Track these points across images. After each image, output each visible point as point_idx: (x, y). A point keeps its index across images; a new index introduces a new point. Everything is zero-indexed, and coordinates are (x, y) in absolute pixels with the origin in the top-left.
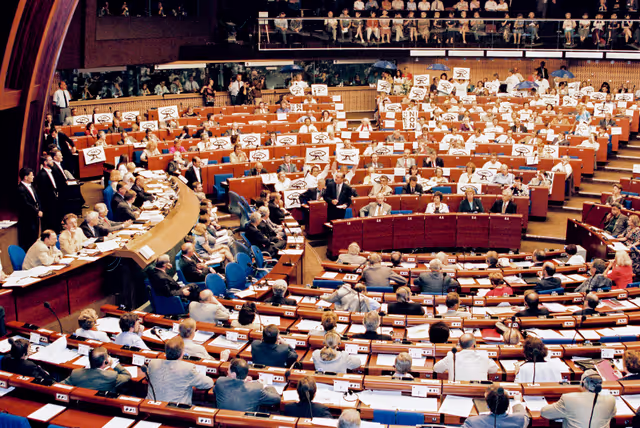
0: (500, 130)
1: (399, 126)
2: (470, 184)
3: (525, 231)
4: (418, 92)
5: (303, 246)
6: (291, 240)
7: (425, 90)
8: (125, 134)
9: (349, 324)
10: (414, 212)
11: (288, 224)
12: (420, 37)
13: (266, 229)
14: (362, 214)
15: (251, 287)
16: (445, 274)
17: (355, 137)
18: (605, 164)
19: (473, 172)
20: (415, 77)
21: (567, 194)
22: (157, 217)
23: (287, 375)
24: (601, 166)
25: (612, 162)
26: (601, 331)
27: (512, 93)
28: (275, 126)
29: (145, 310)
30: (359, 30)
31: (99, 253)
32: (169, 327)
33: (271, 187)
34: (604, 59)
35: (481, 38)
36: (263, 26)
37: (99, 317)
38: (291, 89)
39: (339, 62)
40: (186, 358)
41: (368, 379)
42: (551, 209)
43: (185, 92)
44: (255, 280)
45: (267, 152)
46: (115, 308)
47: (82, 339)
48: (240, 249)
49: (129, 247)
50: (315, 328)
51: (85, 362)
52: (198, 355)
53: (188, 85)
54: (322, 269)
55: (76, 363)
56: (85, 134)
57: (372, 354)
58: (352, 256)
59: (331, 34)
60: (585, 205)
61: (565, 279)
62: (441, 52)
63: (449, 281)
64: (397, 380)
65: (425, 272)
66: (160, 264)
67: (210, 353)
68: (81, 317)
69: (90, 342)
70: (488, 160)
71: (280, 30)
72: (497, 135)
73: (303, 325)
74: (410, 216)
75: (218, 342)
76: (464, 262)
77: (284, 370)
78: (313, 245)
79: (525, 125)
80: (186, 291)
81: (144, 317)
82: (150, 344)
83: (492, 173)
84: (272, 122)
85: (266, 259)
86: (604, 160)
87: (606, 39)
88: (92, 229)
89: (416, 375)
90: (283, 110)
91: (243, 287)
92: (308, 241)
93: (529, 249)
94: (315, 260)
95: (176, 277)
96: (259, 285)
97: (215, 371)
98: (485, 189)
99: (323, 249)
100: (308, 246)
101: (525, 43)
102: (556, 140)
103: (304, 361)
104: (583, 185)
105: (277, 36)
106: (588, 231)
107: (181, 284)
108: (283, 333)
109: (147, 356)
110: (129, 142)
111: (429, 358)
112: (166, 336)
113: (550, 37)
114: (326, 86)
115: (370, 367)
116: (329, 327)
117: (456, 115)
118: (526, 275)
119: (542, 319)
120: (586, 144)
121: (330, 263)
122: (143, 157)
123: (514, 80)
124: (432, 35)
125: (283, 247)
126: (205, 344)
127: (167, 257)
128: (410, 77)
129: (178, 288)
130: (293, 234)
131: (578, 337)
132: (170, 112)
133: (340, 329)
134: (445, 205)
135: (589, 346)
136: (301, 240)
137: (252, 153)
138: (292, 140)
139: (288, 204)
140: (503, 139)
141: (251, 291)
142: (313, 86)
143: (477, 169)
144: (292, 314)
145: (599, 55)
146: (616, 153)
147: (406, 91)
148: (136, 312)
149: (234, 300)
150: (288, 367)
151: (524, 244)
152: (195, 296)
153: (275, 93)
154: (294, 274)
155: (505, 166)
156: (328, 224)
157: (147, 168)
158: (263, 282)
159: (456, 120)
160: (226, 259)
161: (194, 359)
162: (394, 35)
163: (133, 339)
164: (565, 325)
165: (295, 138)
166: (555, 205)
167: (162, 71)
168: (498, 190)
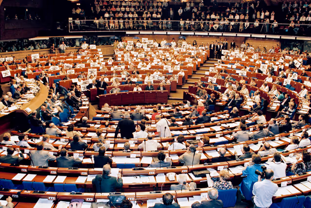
0: (159, 60)
1: (123, 60)
2: (149, 80)
3: (169, 96)
4: (129, 47)
5: (88, 105)
6: (84, 103)
7: (132, 46)
8: (18, 65)
9: (107, 133)
11: (83, 97)
12: (129, 27)
13: (74, 99)
14: (110, 93)
15: (69, 121)
16: (141, 113)
17: (107, 64)
18: (195, 72)
19: (150, 75)
20: (128, 42)
21: (183, 82)
22: (32, 96)
23: (84, 153)
24: (194, 72)
25: (198, 71)
26: (196, 130)
27: (163, 47)
28: (76, 60)
29: (29, 132)
30: (107, 24)
31: (9, 111)
32: (38, 138)
33: (76, 84)
34: (194, 35)
35: (152, 27)
36: (71, 23)
37: (12, 136)
38: (82, 47)
39: (100, 36)
40: (45, 149)
41: (114, 153)
42: (178, 88)
43: (41, 48)
44: (71, 119)
45: (74, 70)
46: (16, 132)
47: (4, 145)
48: (65, 107)
49: (21, 109)
50: (94, 135)
51: (6, 153)
52: (50, 148)
53: (42, 46)
54: (96, 113)
55: (2, 154)
56: (2, 66)
57: (115, 143)
58: (106, 108)
59: (96, 26)
60: (189, 87)
61: (183, 113)
62: (137, 33)
63: (142, 116)
64: (125, 152)
65: (134, 112)
66: (34, 114)
67: (54, 147)
68: (4, 136)
69: (7, 145)
70: (155, 71)
71: (77, 24)
72: (158, 62)
73: (89, 134)
74: (128, 92)
75: (57, 142)
76: (148, 108)
77: (83, 151)
78: (92, 104)
79: (168, 58)
80: (44, 124)
81: (28, 135)
82: (31, 145)
83: (156, 76)
84: (75, 59)
85: (75, 111)
86: (196, 70)
87: (195, 28)
88: (6, 102)
89: (132, 150)
90: (79, 54)
91: (66, 121)
92: (90, 103)
93: (170, 103)
94: (93, 110)
95: (40, 119)
96: (73, 120)
97: (56, 153)
98: (154, 81)
99: (96, 106)
100: (90, 105)
101: (167, 29)
102: (179, 63)
103: (91, 148)
104: (188, 80)
105: (76, 27)
106: (190, 96)
107: (42, 121)
108: (82, 137)
109: (30, 149)
110: (20, 68)
111: (136, 144)
112: (37, 141)
113: (176, 27)
114: (95, 45)
115: (115, 148)
116: (99, 134)
117: (144, 55)
118: (169, 112)
119: (176, 127)
120: (189, 65)
121: (99, 111)
122: (26, 74)
123: (164, 43)
124: (134, 26)
125: (81, 105)
126: (52, 143)
127: (36, 111)
128: (126, 42)
129: (41, 123)
130: (85, 100)
131: (188, 133)
132: (35, 56)
133: (103, 135)
134: (140, 88)
135: (192, 136)
136: (88, 103)
137: (68, 71)
138: (83, 66)
139: (82, 90)
140: (160, 64)
141: (69, 123)
142: (90, 45)
143: (151, 75)
144: (85, 131)
145: (193, 33)
146: (199, 68)
147: (125, 47)
148: (25, 133)
149: (63, 127)
150: (84, 150)
151: (169, 101)
152: (48, 126)
153: (76, 48)
155: (161, 73)
156: (98, 97)
157: (27, 78)
158: (74, 119)
159: (143, 57)
160: (59, 111)
161: (49, 149)
162: (120, 26)
163: (24, 143)
164: (184, 129)
165: (84, 65)
166: (179, 87)
167: (32, 41)
168: (159, 82)
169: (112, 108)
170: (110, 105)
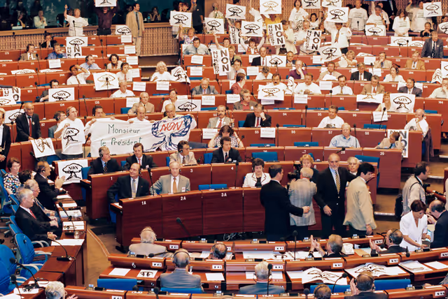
1: (207, 74)
5: (83, 234)
10: (229, 186)
11: (65, 205)
17: (151, 88)
21: (424, 158)
44: (20, 279)
54: (109, 264)
58: (147, 244)
60: (446, 172)
70: (324, 115)
74: (224, 191)
76: (296, 249)
78: (97, 232)
79: (370, 70)
84: (42, 71)
92: (90, 228)
94: (100, 251)
96: (26, 288)
100: (90, 234)
121: (120, 257)
130: (71, 215)
136: (80, 226)
154: (72, 272)
156: (117, 204)
158: (32, 283)
169: (167, 246)
170: (160, 238)
